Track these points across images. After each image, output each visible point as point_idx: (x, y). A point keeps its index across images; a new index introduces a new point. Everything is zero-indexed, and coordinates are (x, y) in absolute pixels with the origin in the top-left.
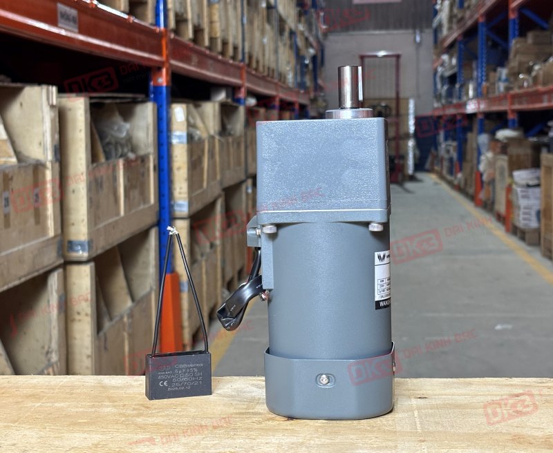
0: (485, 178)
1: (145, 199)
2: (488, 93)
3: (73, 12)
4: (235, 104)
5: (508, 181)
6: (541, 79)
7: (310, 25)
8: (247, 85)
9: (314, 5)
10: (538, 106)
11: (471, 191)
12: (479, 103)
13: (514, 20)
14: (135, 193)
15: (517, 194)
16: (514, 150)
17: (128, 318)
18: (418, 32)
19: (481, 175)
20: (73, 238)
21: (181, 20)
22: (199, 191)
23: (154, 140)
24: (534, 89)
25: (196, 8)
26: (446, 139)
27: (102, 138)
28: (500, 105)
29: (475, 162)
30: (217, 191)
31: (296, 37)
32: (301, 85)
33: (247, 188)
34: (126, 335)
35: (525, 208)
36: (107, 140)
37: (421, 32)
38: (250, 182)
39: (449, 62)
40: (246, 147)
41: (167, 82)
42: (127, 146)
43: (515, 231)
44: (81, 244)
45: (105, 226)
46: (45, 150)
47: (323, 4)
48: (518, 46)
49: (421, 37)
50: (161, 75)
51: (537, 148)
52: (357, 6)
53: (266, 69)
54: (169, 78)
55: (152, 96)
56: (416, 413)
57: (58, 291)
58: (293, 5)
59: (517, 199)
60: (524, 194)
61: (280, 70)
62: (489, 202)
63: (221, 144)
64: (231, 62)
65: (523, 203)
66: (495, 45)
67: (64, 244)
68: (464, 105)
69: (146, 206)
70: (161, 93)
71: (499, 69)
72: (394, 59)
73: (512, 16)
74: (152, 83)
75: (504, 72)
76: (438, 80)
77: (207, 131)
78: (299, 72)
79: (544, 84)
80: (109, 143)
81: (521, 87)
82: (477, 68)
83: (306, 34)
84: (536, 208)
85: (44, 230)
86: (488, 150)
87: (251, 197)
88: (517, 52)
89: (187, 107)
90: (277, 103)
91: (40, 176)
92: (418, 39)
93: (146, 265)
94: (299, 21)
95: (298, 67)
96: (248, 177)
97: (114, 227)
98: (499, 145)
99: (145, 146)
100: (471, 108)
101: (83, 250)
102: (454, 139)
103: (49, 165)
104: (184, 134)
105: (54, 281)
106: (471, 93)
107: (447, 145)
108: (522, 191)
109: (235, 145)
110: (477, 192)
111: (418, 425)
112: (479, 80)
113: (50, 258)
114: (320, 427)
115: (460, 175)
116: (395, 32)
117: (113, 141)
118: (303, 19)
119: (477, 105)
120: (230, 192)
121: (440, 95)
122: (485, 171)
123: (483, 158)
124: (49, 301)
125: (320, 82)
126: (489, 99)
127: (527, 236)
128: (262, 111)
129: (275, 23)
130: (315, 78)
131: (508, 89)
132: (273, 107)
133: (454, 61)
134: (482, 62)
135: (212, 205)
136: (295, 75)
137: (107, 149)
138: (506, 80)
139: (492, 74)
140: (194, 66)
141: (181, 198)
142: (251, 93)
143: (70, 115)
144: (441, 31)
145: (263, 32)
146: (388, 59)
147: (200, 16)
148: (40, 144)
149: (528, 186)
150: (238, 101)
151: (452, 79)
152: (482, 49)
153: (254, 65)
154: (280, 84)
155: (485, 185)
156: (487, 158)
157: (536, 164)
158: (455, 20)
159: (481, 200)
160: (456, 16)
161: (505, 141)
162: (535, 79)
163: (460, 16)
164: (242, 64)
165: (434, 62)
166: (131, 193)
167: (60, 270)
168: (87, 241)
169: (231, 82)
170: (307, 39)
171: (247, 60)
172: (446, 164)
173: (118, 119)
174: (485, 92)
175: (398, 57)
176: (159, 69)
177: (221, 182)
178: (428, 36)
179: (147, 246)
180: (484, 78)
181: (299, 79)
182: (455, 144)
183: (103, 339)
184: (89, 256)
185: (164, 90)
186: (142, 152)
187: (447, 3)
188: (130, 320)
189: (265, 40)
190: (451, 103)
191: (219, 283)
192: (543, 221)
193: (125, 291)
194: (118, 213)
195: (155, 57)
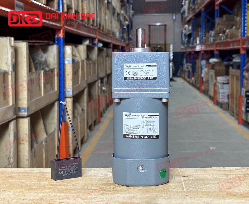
0: (204, 80)
1: (53, 88)
2: (205, 42)
3: (21, 4)
4: (93, 46)
5: (214, 81)
6: (229, 36)
7: (126, 11)
8: (98, 37)
9: (128, 2)
10: (228, 48)
11: (198, 85)
12: (201, 47)
13: (217, 10)
14: (49, 86)
15: (218, 87)
16: (217, 68)
17: (45, 143)
18: (174, 14)
19: (203, 78)
20: (20, 106)
21: (69, 8)
22: (77, 85)
23: (57, 62)
24: (226, 40)
25: (76, 3)
26: (187, 62)
27: (34, 61)
28: (211, 47)
29: (200, 72)
30: (85, 85)
31: (120, 16)
32: (122, 38)
33: (98, 84)
34: (44, 150)
35: (222, 93)
36: (36, 62)
37: (176, 14)
38: (99, 81)
39: (188, 28)
40: (98, 66)
41: (63, 36)
42: (45, 64)
43: (218, 103)
44: (24, 109)
45: (35, 101)
46: (8, 66)
47: (132, 2)
48: (219, 21)
49: (176, 17)
50: (60, 33)
51: (227, 67)
52: (148, 3)
53: (107, 30)
54: (64, 34)
55: (56, 42)
56: (183, 183)
57: (14, 130)
58: (119, 2)
59: (219, 89)
60: (222, 87)
61: (113, 31)
62: (206, 91)
63: (87, 64)
64: (91, 27)
65: (221, 91)
66: (209, 21)
67: (17, 109)
68: (195, 47)
69: (53, 92)
70: (60, 41)
71: (211, 31)
72: (164, 27)
73: (217, 8)
74: (56, 36)
75: (213, 33)
76: (183, 36)
77: (81, 58)
78: (121, 32)
79: (231, 38)
80: (37, 63)
81: (221, 39)
82: (201, 31)
83: (125, 15)
84: (227, 93)
85: (8, 102)
86: (206, 67)
87: (100, 88)
88: (218, 24)
89: (72, 48)
90: (112, 46)
91: (6, 78)
92: (174, 18)
93: (53, 118)
94: (122, 9)
95: (121, 30)
96: (99, 79)
97: (39, 101)
98: (211, 65)
99: (53, 64)
100: (198, 48)
101: (25, 112)
102: (190, 63)
103: (10, 73)
104: (71, 59)
105: (12, 126)
106: (198, 42)
107: (187, 65)
108: (221, 86)
109: (93, 65)
110: (201, 86)
111: (185, 188)
112: (202, 36)
113: (10, 115)
114: (141, 189)
115: (193, 79)
116: (164, 14)
117: (39, 62)
118: (123, 8)
119: (200, 47)
120: (91, 85)
121: (184, 43)
122: (204, 77)
123: (203, 71)
124: (9, 135)
125: (130, 36)
126: (206, 44)
127: (223, 106)
128: (105, 49)
129: (111, 10)
130: (128, 34)
131: (214, 40)
132: (110, 48)
133: (190, 28)
134: (203, 28)
135: (83, 91)
136: (120, 33)
137: (36, 66)
138: (214, 36)
139: (207, 34)
140: (75, 29)
141: (69, 88)
142: (100, 41)
143: (19, 51)
144: (185, 14)
145: (105, 14)
146: (161, 26)
147: (78, 6)
148: (6, 63)
149: (224, 83)
150: (94, 44)
151: (190, 36)
152: (203, 22)
153: (102, 28)
154: (113, 37)
155: (204, 83)
156: (205, 71)
157: (227, 74)
158: (191, 9)
159: (202, 90)
160: (191, 8)
161: (213, 64)
162: (227, 36)
163: (193, 8)
164: (96, 28)
165: (181, 28)
166: (47, 86)
167: (15, 121)
168: (27, 107)
169: (91, 36)
170: (125, 17)
171: (98, 26)
172: (187, 73)
173: (41, 52)
174: (204, 41)
175: (165, 25)
176: (60, 30)
177: (87, 81)
178: (179, 16)
179: (53, 110)
180: (204, 35)
181: (121, 35)
182: (191, 64)
183: (33, 152)
184: (28, 114)
185: (62, 39)
186: (51, 67)
187: (187, 2)
188: (46, 143)
189: (107, 18)
190: (189, 46)
191: (86, 127)
192: (230, 99)
193: (43, 130)
194: (41, 95)
195: (58, 25)
